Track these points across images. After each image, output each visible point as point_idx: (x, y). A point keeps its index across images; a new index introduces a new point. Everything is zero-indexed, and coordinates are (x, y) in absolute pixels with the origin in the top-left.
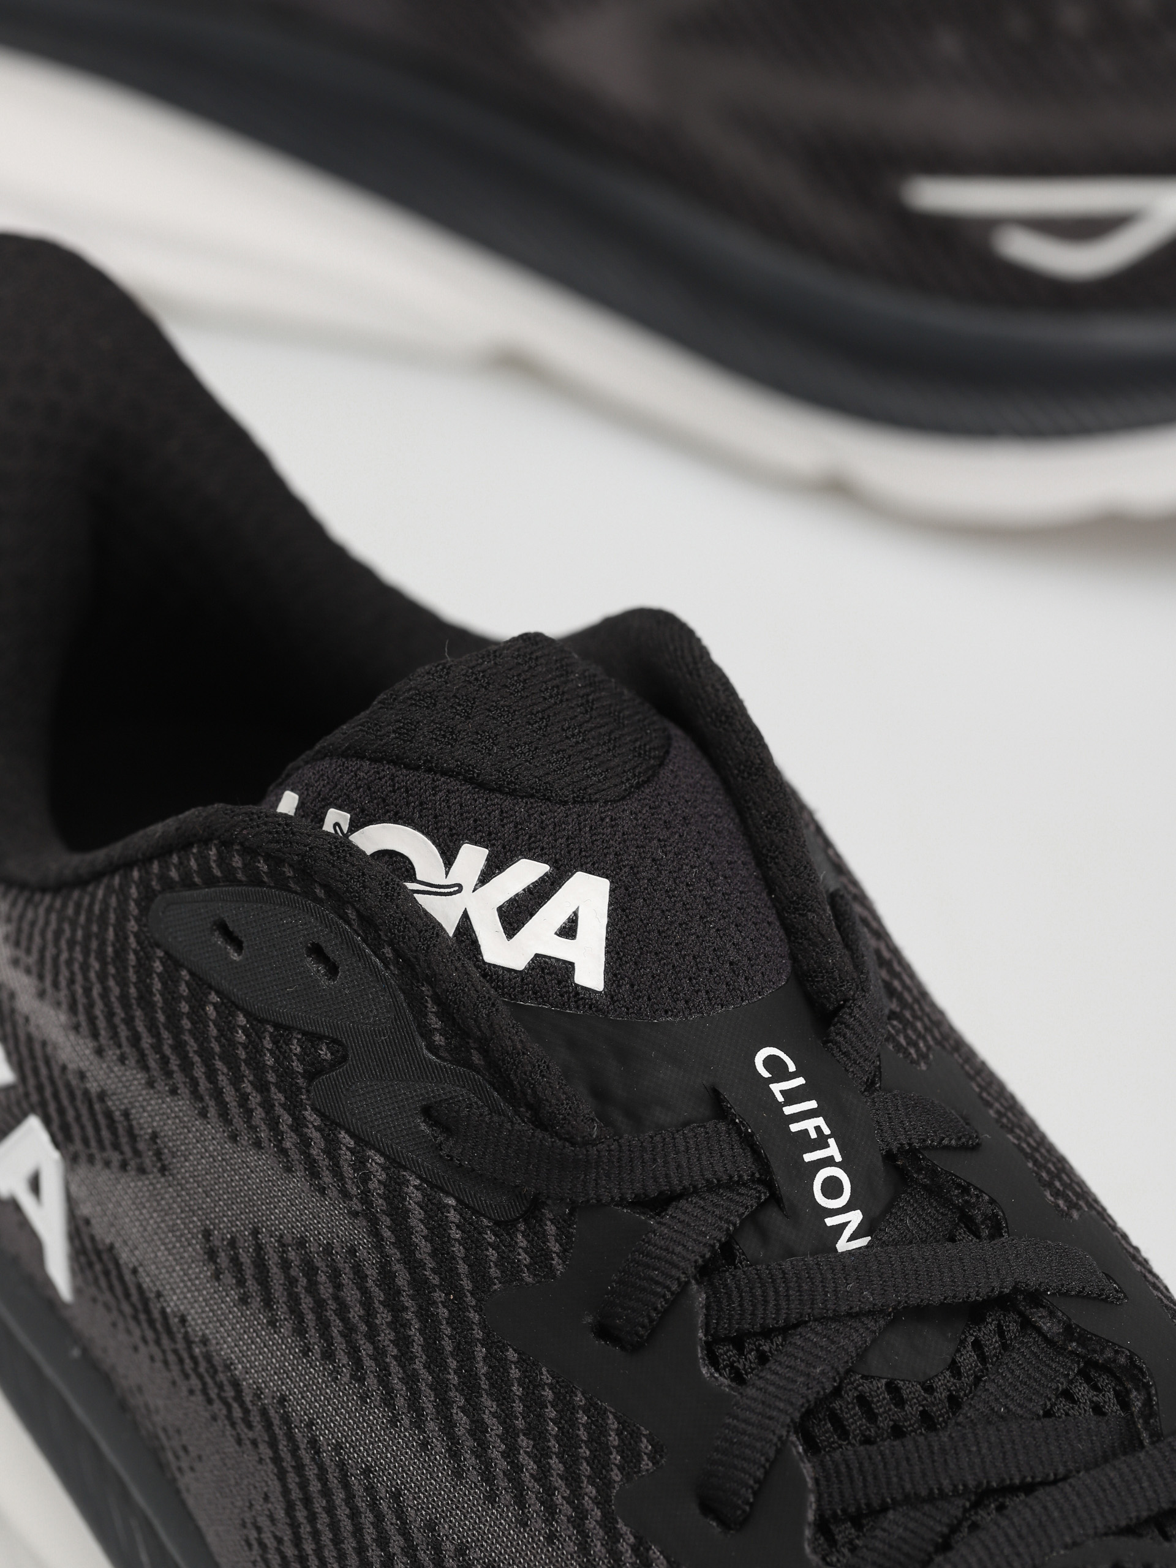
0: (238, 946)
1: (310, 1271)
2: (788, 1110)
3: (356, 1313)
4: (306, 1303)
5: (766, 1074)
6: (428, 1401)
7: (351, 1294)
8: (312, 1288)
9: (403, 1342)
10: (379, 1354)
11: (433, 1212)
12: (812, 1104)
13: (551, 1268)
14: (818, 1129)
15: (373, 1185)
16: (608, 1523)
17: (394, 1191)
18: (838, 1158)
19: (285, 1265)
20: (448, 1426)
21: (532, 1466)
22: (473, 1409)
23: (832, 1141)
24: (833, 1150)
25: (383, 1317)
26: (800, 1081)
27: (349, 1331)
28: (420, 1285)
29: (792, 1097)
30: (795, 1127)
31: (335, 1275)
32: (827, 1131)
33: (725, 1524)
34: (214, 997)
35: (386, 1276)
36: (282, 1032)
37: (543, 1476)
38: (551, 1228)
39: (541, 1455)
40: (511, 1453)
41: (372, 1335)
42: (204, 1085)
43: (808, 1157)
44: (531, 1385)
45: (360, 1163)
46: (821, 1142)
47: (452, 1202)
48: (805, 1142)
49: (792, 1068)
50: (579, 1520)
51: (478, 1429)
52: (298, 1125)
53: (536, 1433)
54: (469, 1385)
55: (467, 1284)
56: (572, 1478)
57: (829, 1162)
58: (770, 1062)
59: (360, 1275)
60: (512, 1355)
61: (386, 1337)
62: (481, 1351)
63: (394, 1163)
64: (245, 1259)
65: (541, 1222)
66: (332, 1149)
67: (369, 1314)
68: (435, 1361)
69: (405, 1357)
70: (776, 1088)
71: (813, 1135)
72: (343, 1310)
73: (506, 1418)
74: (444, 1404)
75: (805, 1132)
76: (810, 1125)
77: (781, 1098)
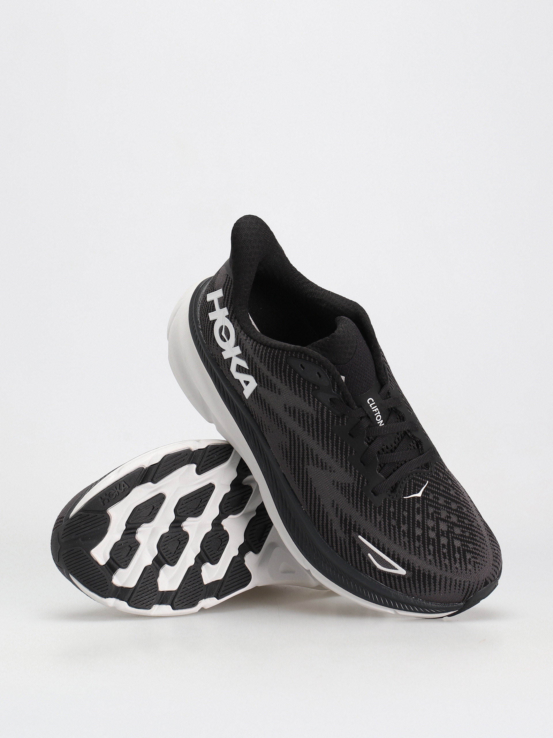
0: (304, 368)
1: (303, 415)
3: (310, 423)
4: (301, 419)
5: (369, 403)
6: (320, 438)
7: (310, 420)
8: (303, 418)
9: (318, 429)
10: (313, 430)
11: (328, 412)
12: (376, 406)
13: (344, 424)
14: (377, 410)
15: (319, 407)
16: (346, 461)
17: (322, 408)
19: (299, 413)
20: (323, 442)
21: (335, 450)
22: (327, 440)
23: (379, 411)
24: (379, 413)
25: (315, 425)
26: (374, 403)
27: (308, 425)
28: (323, 422)
29: (373, 406)
30: (373, 410)
31: (308, 417)
33: (364, 465)
34: (298, 375)
35: (317, 419)
36: (309, 383)
37: (337, 452)
38: (346, 419)
39: (337, 449)
40: (332, 448)
41: (312, 426)
42: (293, 386)
43: (375, 415)
44: (337, 439)
45: (318, 404)
47: (331, 412)
48: (375, 412)
49: (373, 401)
50: (342, 459)
51: (328, 444)
52: (309, 396)
53: (337, 446)
54: (328, 437)
55: (330, 423)
56: (341, 453)
57: (378, 414)
58: (370, 401)
59: (312, 418)
60: (335, 434)
61: (315, 427)
62: (330, 433)
63: (323, 405)
64: (292, 410)
66: (313, 401)
67: (313, 424)
68: (323, 433)
69: (317, 431)
70: (371, 405)
71: (376, 411)
72: (308, 422)
73: (332, 443)
74: (323, 439)
75: (375, 411)
76: (375, 410)
77: (371, 407)
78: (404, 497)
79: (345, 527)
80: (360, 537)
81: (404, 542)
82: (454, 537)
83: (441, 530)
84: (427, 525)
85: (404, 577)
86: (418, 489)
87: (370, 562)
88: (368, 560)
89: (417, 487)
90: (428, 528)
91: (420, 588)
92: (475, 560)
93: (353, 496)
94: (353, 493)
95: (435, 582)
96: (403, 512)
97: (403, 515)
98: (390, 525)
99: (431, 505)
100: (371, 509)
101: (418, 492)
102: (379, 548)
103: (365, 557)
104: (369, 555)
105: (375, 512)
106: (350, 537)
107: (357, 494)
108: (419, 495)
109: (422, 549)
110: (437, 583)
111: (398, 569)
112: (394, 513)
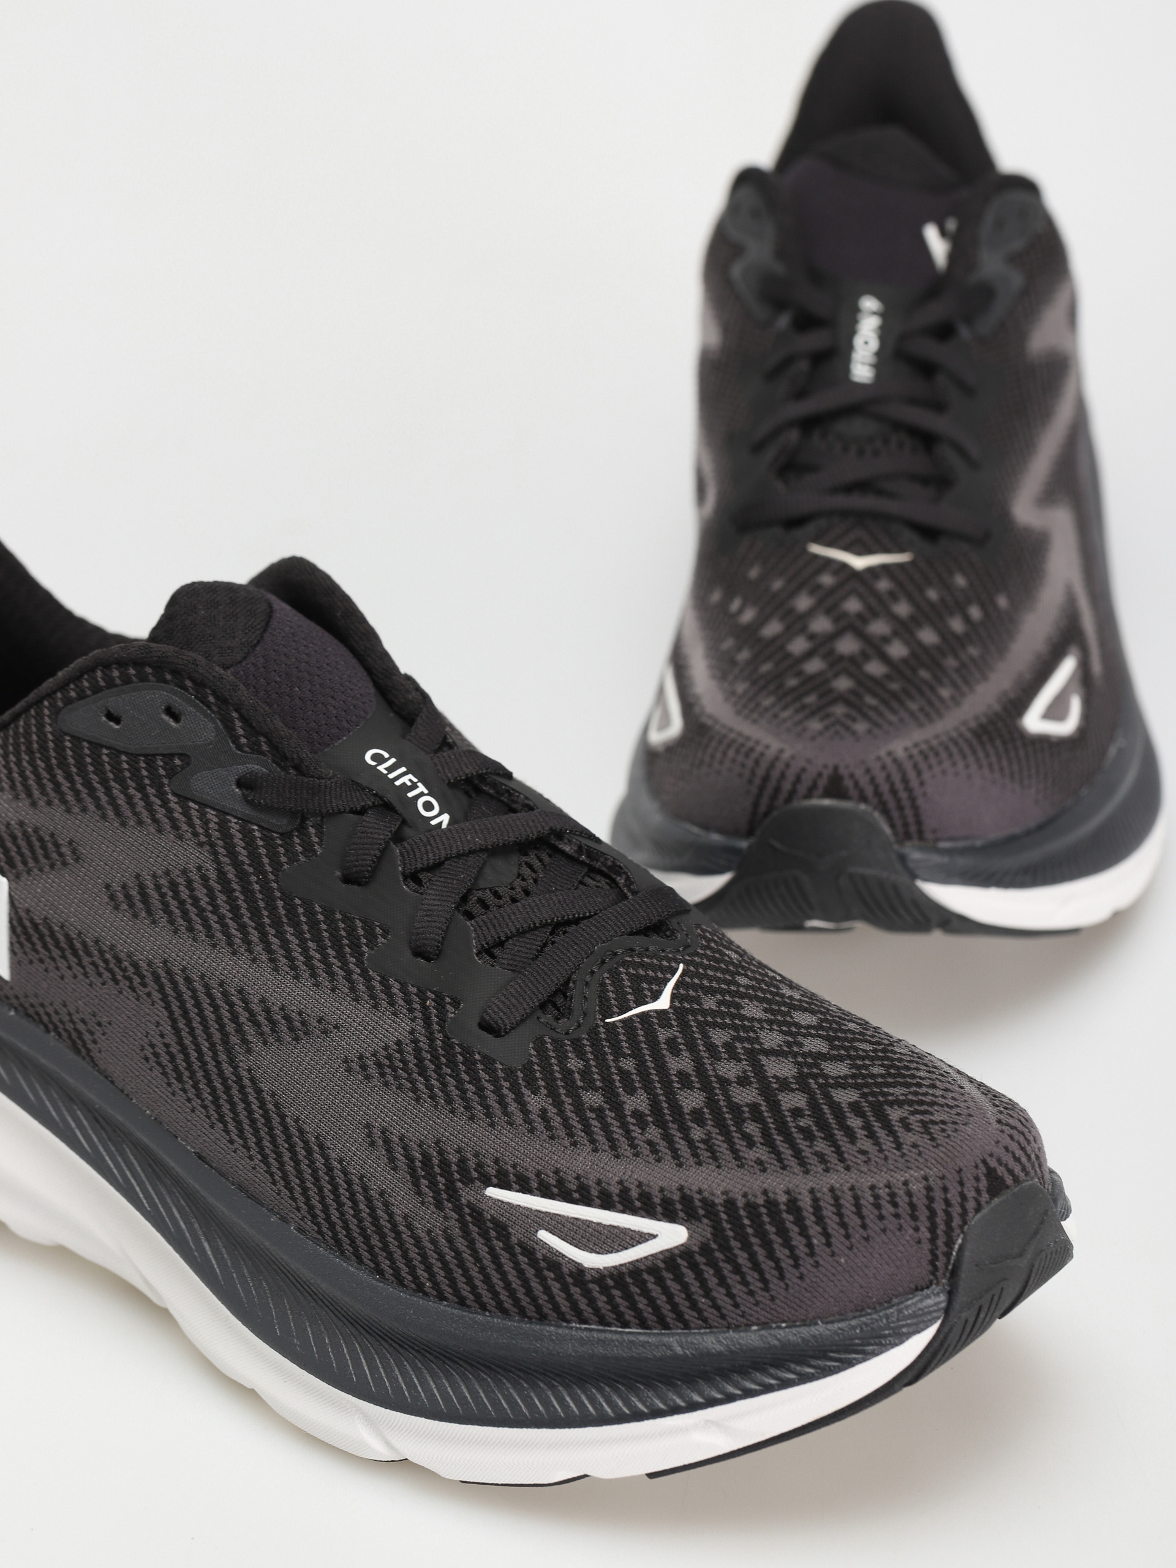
0: (117, 721)
1: (174, 885)
2: (391, 776)
3: (204, 902)
4: (173, 904)
5: (374, 763)
6: (254, 936)
7: (201, 892)
8: (176, 894)
9: (235, 910)
10: (221, 920)
11: (247, 835)
12: (403, 769)
13: (315, 851)
14: (410, 780)
15: (212, 825)
16: (364, 973)
17: (223, 827)
18: (426, 791)
19: (158, 887)
20: (268, 947)
21: (318, 956)
22: (281, 935)
23: (419, 784)
24: (421, 788)
25: (221, 899)
26: (393, 760)
27: (201, 912)
28: (242, 876)
29: (390, 769)
30: (398, 783)
31: (189, 884)
32: (415, 780)
33: (428, 960)
34: (105, 751)
35: (221, 874)
36: (150, 758)
37: (325, 959)
38: (312, 830)
39: (322, 949)
40: (305, 951)
41: (215, 911)
42: (104, 799)
43: (410, 795)
44: (310, 914)
45: (203, 816)
46: (414, 786)
47: (255, 827)
48: (405, 788)
49: (386, 755)
50: (349, 974)
51: (285, 944)
52: (165, 804)
53: (317, 938)
54: (277, 924)
55: (269, 868)
56: (341, 956)
57: (422, 794)
58: (374, 757)
59: (205, 879)
60: (297, 901)
61: (224, 910)
62: (280, 903)
63: (222, 813)
64: (134, 893)
65: (306, 828)
66: (186, 813)
67: (212, 898)
68: (255, 913)
69: (237, 917)
70: (382, 768)
71: (409, 784)
72: (196, 901)
73: (299, 934)
74: (263, 936)
75: (404, 784)
76: (406, 780)
77: (385, 772)
78: (607, 1021)
79: (433, 1185)
80: (493, 1192)
81: (650, 1143)
82: (827, 1085)
83: (775, 1077)
84: (717, 1076)
85: (683, 1252)
86: (651, 990)
87: (555, 1261)
88: (545, 1258)
89: (645, 985)
90: (724, 1082)
91: (756, 1266)
92: (926, 1118)
93: (423, 1072)
94: (420, 1060)
95: (799, 1221)
96: (616, 1060)
97: (620, 1069)
98: (579, 1107)
99: (715, 1025)
100: (495, 1081)
101: (656, 996)
102: (567, 1198)
103: (531, 1251)
104: (544, 1235)
105: (515, 1089)
106: (458, 1209)
107: (435, 1059)
108: (664, 1002)
109: (719, 1141)
110: (810, 1220)
111: (655, 1233)
112: (585, 1073)
